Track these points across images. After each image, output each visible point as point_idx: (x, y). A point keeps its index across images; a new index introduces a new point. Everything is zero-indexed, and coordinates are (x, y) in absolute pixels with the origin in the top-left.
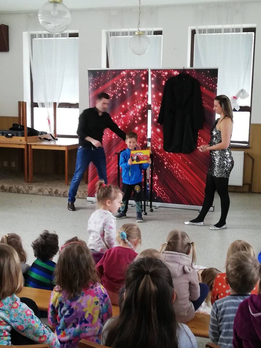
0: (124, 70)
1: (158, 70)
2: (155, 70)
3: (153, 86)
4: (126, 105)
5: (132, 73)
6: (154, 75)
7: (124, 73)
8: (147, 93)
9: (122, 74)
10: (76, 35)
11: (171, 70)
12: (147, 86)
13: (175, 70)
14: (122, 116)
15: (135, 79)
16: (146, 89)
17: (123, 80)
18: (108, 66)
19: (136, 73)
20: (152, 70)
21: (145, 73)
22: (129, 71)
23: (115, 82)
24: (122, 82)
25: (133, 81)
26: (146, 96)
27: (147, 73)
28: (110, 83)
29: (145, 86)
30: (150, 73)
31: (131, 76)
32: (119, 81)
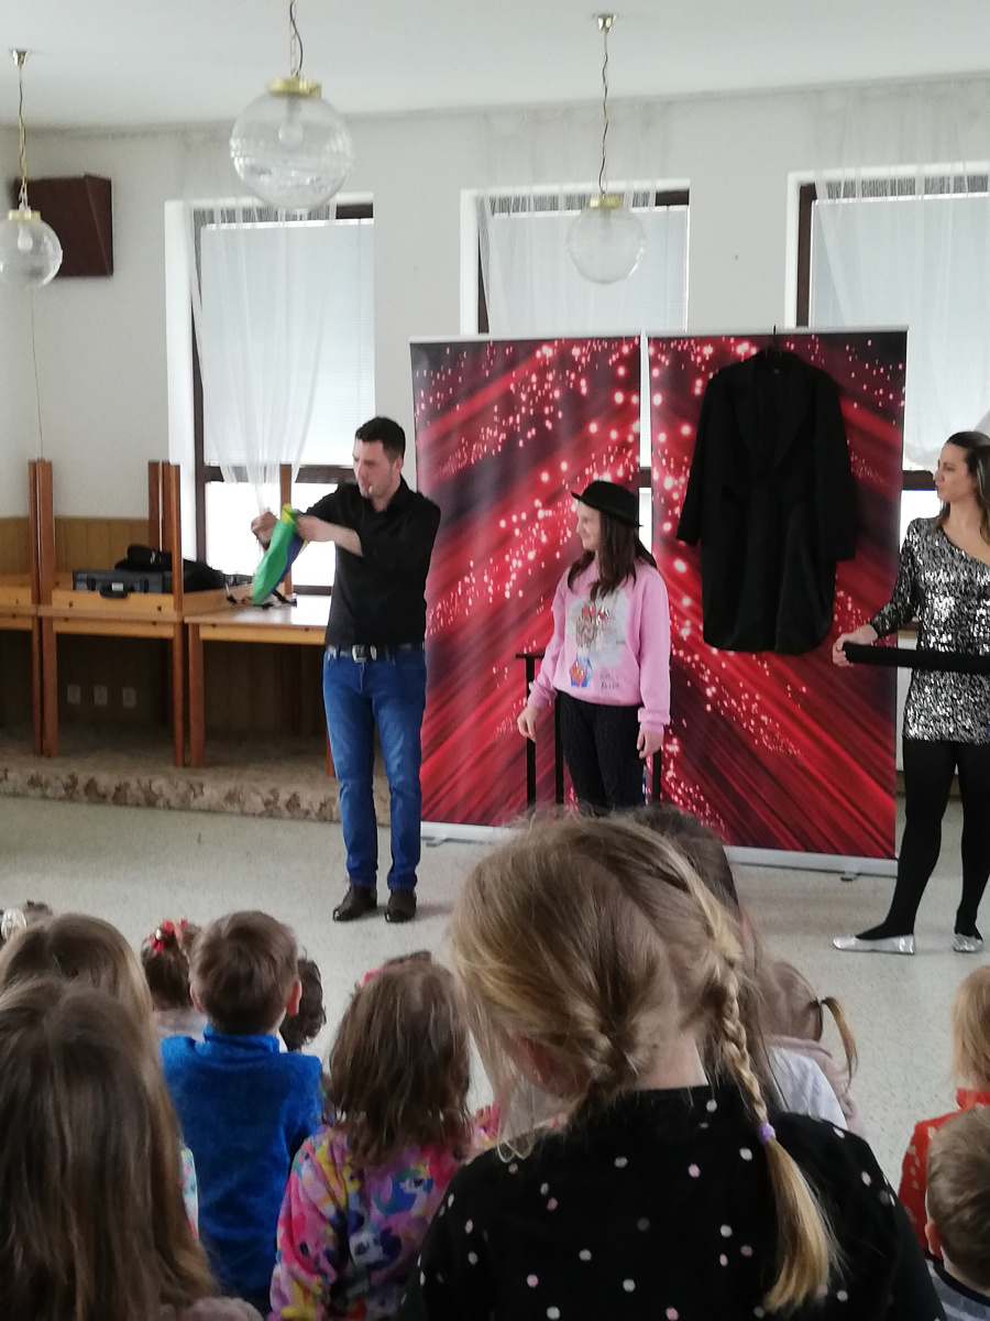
0: (549, 342)
1: (679, 339)
2: (669, 340)
3: (658, 399)
4: (554, 472)
5: (576, 352)
6: (663, 358)
7: (548, 351)
8: (634, 427)
9: (538, 354)
10: (364, 211)
11: (728, 337)
12: (634, 399)
13: (740, 339)
14: (541, 514)
15: (588, 372)
16: (631, 412)
17: (542, 381)
18: (483, 325)
19: (594, 354)
20: (654, 341)
21: (626, 350)
22: (564, 346)
23: (512, 387)
24: (540, 386)
25: (583, 383)
26: (630, 439)
27: (636, 351)
28: (493, 391)
29: (627, 402)
30: (646, 352)
31: (574, 365)
32: (527, 382)
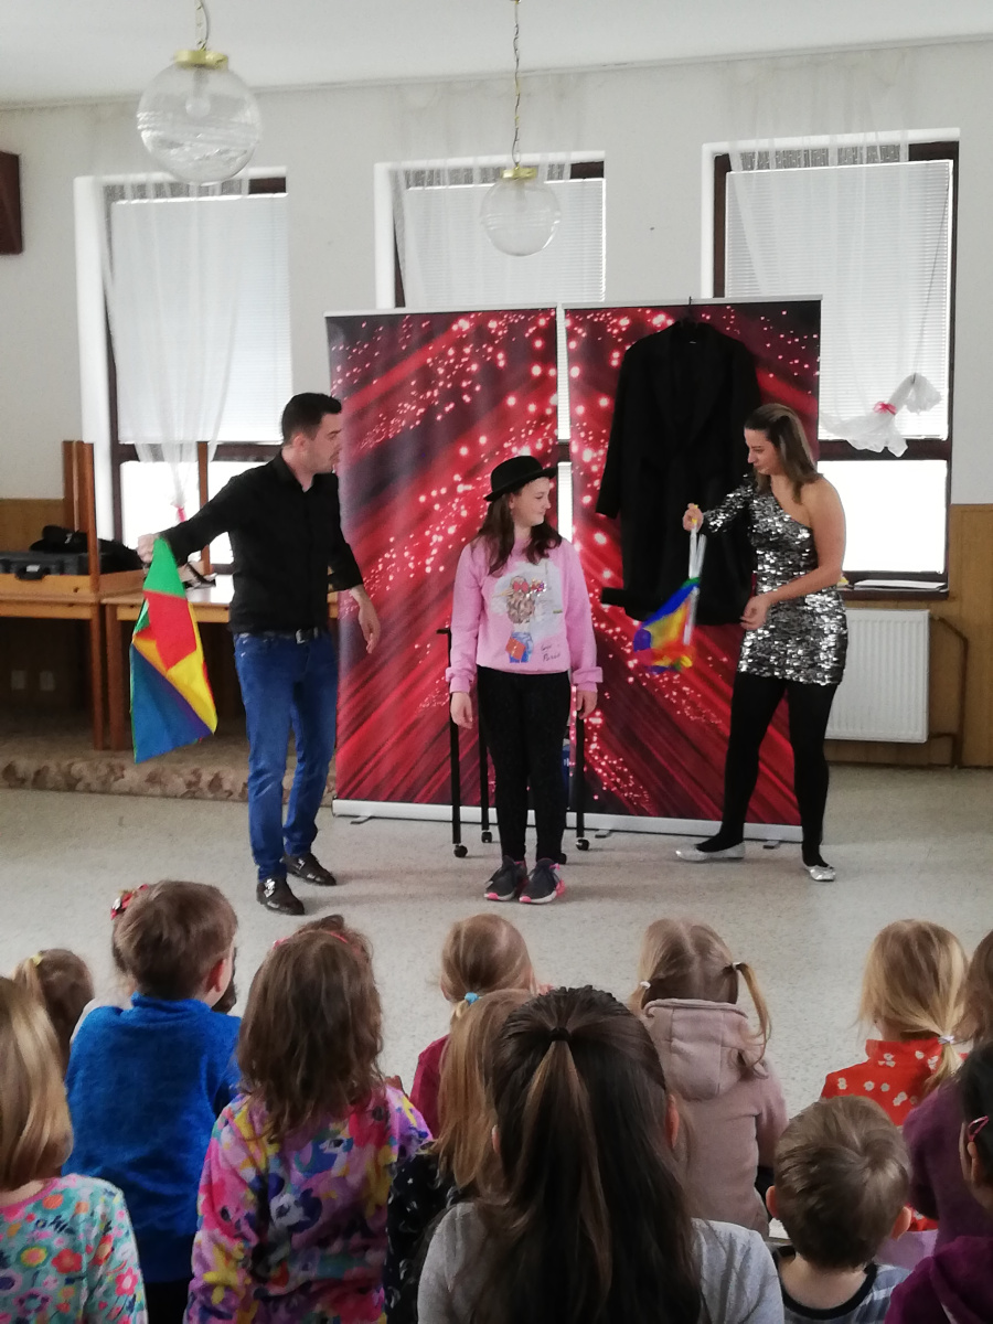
0: (464, 315)
1: (594, 311)
2: (584, 312)
3: (576, 372)
4: (473, 445)
5: (492, 325)
6: (580, 331)
7: (464, 324)
8: (552, 400)
9: (455, 328)
10: (276, 185)
11: (644, 308)
12: (552, 372)
13: (657, 310)
14: (461, 489)
15: (505, 345)
16: (547, 386)
17: (459, 354)
18: (400, 300)
19: (511, 326)
20: (570, 313)
21: (542, 322)
22: (481, 318)
23: (429, 361)
24: (458, 361)
25: (500, 356)
26: (549, 411)
27: (553, 324)
28: (410, 366)
29: (544, 376)
30: (563, 324)
31: (490, 338)
32: (443, 355)
